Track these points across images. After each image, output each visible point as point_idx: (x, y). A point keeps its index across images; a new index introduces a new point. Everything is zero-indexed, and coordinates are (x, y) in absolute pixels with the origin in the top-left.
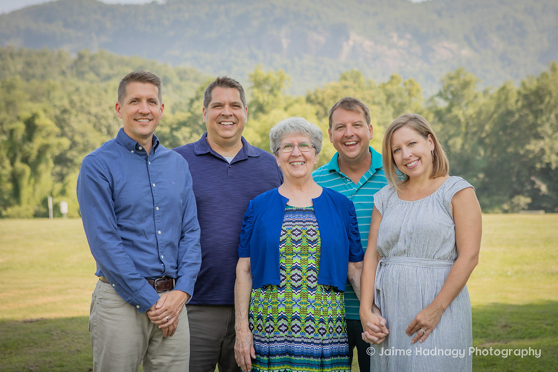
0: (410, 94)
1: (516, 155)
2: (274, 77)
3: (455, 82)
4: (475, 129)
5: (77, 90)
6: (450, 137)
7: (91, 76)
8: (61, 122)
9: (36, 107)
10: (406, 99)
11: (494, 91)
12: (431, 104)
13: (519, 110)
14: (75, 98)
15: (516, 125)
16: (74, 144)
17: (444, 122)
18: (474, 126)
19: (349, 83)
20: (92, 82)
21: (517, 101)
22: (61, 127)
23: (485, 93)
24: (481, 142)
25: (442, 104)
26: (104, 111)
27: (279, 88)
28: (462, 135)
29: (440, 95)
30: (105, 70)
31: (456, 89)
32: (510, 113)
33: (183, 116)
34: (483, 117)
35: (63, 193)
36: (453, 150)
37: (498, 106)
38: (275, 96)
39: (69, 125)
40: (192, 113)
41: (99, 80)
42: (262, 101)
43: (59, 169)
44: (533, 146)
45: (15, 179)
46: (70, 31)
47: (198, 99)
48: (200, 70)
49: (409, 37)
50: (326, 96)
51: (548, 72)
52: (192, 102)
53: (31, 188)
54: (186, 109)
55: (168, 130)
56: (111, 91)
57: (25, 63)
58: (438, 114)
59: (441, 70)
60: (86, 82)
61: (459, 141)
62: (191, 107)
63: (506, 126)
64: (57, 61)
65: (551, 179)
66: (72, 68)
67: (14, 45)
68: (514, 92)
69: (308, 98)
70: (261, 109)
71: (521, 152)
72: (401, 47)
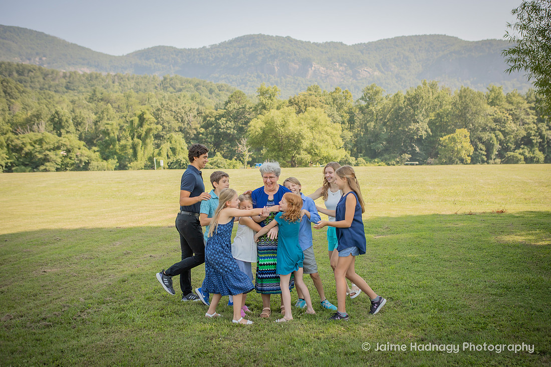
0: (346, 98)
1: (404, 131)
2: (271, 90)
3: (371, 91)
5: (164, 97)
6: (368, 122)
7: (171, 89)
8: (157, 116)
9: (144, 108)
10: (344, 101)
11: (391, 97)
12: (357, 104)
13: (405, 107)
14: (164, 102)
15: (404, 114)
16: (164, 128)
17: (364, 114)
18: (381, 115)
19: (312, 92)
20: (171, 93)
21: (404, 102)
22: (157, 119)
23: (387, 97)
24: (385, 124)
25: (364, 104)
26: (179, 109)
27: (274, 96)
28: (374, 121)
30: (178, 86)
31: (371, 95)
32: (401, 108)
33: (221, 112)
34: (386, 111)
35: (159, 154)
36: (369, 129)
37: (394, 104)
38: (272, 100)
39: (161, 117)
40: (226, 109)
41: (175, 91)
42: (264, 103)
43: (156, 141)
44: (413, 126)
45: (134, 147)
46: (159, 64)
47: (229, 102)
48: (229, 85)
49: (345, 64)
50: (299, 100)
51: (421, 85)
52: (227, 103)
53: (142, 152)
54: (223, 108)
55: (214, 119)
56: (182, 98)
57: (135, 82)
58: (361, 109)
59: (363, 83)
60: (168, 93)
61: (372, 124)
62: (226, 106)
63: (398, 116)
64: (152, 81)
65: (422, 144)
66: (160, 85)
67: (129, 72)
68: (403, 96)
69: (290, 101)
70: (264, 107)
71: (406, 130)
72: (341, 70)
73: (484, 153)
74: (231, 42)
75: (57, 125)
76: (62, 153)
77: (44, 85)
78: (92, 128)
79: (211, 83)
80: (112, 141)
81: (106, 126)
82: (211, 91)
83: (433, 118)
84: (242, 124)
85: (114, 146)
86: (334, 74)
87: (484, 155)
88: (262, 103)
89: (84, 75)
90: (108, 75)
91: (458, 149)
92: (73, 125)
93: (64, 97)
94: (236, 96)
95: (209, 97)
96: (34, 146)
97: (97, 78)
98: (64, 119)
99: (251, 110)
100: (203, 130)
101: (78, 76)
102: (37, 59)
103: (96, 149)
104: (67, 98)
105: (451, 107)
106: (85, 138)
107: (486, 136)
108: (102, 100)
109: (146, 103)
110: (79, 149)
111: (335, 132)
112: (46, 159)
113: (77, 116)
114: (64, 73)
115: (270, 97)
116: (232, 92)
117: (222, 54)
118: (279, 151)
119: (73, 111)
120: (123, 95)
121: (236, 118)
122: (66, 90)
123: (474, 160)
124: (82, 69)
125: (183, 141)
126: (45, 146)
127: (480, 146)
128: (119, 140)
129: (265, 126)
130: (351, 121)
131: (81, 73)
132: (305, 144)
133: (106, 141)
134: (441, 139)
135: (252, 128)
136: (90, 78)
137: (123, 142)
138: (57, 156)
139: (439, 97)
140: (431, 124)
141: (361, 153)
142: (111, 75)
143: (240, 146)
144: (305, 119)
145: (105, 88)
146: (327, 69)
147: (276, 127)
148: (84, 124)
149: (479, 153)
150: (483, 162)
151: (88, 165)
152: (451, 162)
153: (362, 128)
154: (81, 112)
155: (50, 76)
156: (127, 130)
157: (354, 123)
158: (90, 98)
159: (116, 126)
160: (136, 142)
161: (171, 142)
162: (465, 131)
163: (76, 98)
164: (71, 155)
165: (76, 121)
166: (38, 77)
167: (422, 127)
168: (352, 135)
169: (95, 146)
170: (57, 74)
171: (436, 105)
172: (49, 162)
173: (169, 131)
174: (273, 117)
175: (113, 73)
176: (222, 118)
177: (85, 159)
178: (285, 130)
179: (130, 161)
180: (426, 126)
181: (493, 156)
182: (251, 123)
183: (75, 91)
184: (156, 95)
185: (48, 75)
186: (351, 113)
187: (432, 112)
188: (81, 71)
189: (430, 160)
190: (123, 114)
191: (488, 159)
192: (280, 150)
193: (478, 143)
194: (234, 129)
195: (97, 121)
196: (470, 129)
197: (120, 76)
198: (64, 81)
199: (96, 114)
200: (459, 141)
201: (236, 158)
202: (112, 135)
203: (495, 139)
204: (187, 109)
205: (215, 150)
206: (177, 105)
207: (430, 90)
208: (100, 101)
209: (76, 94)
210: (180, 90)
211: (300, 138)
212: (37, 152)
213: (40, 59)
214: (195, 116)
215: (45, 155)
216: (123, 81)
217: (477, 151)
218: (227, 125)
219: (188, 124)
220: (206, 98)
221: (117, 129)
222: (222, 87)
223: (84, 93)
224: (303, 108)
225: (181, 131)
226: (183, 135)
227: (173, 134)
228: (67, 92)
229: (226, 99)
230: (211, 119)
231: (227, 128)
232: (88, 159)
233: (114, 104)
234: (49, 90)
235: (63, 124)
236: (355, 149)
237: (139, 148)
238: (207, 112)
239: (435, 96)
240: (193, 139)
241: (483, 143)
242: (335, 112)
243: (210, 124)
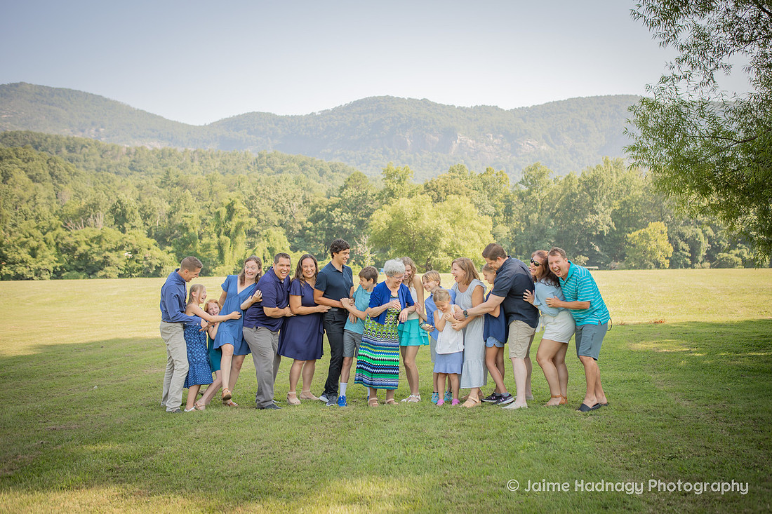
0: (500, 182)
1: (578, 225)
2: (401, 172)
3: (533, 173)
4: (548, 207)
5: (259, 181)
6: (530, 213)
7: (269, 170)
8: (250, 206)
9: (233, 195)
10: (497, 185)
11: (562, 179)
12: (515, 189)
13: (580, 192)
14: (260, 188)
15: (579, 202)
16: (259, 221)
17: (525, 202)
18: (547, 204)
19: (456, 174)
20: (269, 174)
21: (579, 186)
22: (250, 209)
23: (555, 180)
24: (552, 216)
25: (524, 189)
26: (279, 197)
27: (405, 179)
28: (538, 211)
29: (522, 182)
30: (278, 166)
31: (534, 178)
32: (574, 195)
33: (335, 200)
34: (554, 198)
36: (532, 223)
37: (565, 190)
38: (402, 184)
39: (255, 208)
40: (342, 197)
41: (274, 172)
42: (392, 189)
43: (249, 240)
44: (590, 219)
45: (220, 247)
46: (252, 136)
47: (346, 187)
48: (346, 163)
49: (501, 136)
50: (439, 184)
51: (602, 164)
52: (342, 189)
53: (231, 252)
54: (337, 194)
55: (325, 210)
56: (282, 181)
57: (221, 161)
58: (521, 196)
59: (526, 161)
60: (265, 174)
61: (536, 216)
62: (341, 192)
63: (571, 205)
64: (243, 159)
65: (603, 243)
66: (254, 164)
67: (212, 147)
68: (577, 178)
69: (426, 186)
70: (392, 194)
71: (582, 223)
72: (495, 143)
73: (687, 254)
74: (349, 107)
75: (120, 218)
76: (126, 254)
77: (101, 165)
78: (164, 222)
79: (321, 161)
80: (192, 240)
81: (184, 219)
82: (321, 173)
83: (617, 208)
84: (363, 216)
85: (194, 245)
86: (486, 149)
87: (687, 257)
88: (389, 189)
89: (153, 152)
90: (186, 151)
91: (651, 248)
92: (140, 218)
93: (128, 180)
94: (355, 180)
95: (319, 179)
96: (90, 246)
97: (170, 155)
98: (129, 209)
99: (374, 197)
100: (310, 224)
101: (146, 153)
102: (93, 131)
103: (170, 249)
104: (132, 181)
105: (641, 193)
106: (155, 234)
107: (689, 231)
108: (177, 184)
109: (236, 188)
110: (149, 249)
111: (483, 227)
112: (106, 263)
113: (146, 206)
114: (127, 148)
115: (400, 181)
116: (349, 174)
117: (336, 123)
118: (410, 252)
119: (140, 199)
120: (204, 177)
121: (355, 208)
122: (130, 171)
123: (674, 264)
124: (152, 143)
125: (285, 239)
126: (105, 245)
127: (682, 244)
128: (200, 238)
129: (391, 219)
130: (508, 212)
131: (150, 148)
132: (444, 243)
133: (183, 240)
134: (628, 235)
135: (375, 222)
136: (162, 155)
137: (206, 240)
138: (121, 259)
139: (625, 180)
140: (615, 215)
141: (521, 254)
142: (189, 151)
143: (359, 245)
144: (444, 210)
145: (182, 169)
146: (477, 141)
147: (406, 220)
148: (155, 216)
149: (681, 254)
150: (686, 266)
151: (160, 271)
152: (643, 266)
153: (522, 222)
154: (150, 201)
155: (109, 153)
156: (212, 225)
157: (511, 215)
158: (162, 182)
159: (196, 219)
160: (223, 241)
161: (268, 240)
162: (661, 226)
163: (144, 182)
164: (138, 256)
165: (143, 212)
166: (93, 154)
167: (603, 220)
168: (509, 231)
169: (170, 245)
170: (118, 151)
171: (621, 191)
172: (109, 265)
173: (266, 226)
174: (402, 207)
175: (191, 149)
176: (336, 209)
177: (155, 262)
178: (417, 225)
179: (215, 265)
180: (608, 218)
181: (700, 259)
182: (374, 215)
183: (142, 173)
184: (249, 178)
185: (106, 151)
186: (507, 201)
187: (616, 200)
188: (150, 146)
189: (613, 264)
190: (205, 203)
191: (693, 263)
192: (411, 250)
193: (679, 241)
194: (352, 223)
195: (171, 213)
196: (668, 222)
197: (201, 152)
198: (127, 160)
199: (170, 202)
200: (653, 238)
201: (354, 261)
202: (191, 231)
203: (701, 235)
204: (290, 197)
205: (326, 251)
206: (276, 191)
207: (614, 171)
208: (175, 185)
209: (142, 176)
210: (280, 171)
211: (438, 235)
212: (94, 253)
213: (97, 130)
214: (301, 206)
215: (105, 257)
216: (205, 159)
217: (678, 251)
218: (343, 217)
219: (291, 216)
220: (314, 182)
221: (198, 223)
222: (336, 166)
223: (153, 176)
224: (443, 194)
225: (281, 225)
226: (285, 230)
227: (272, 229)
228: (131, 174)
229: (341, 184)
230: (322, 210)
231: (343, 222)
232: (160, 262)
233: (193, 190)
234: (108, 171)
235: (127, 216)
236: (513, 250)
237: (227, 248)
238: (317, 200)
239: (620, 178)
240: (297, 236)
241: (686, 241)
242: (486, 200)
243: (321, 217)
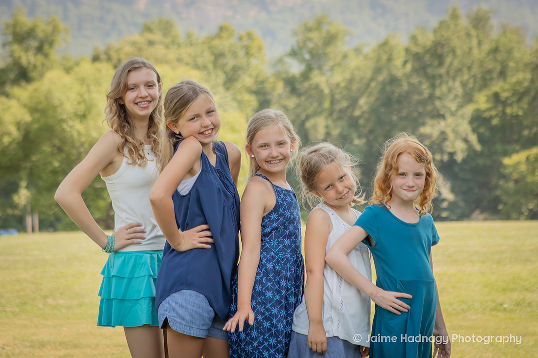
0: (248, 54)
3: (315, 35)
4: (344, 104)
6: (308, 117)
10: (242, 60)
11: (370, 45)
12: (279, 68)
13: (408, 76)
15: (404, 97)
17: (299, 95)
18: (343, 99)
19: (157, 37)
21: (405, 63)
23: (358, 51)
24: (353, 123)
25: (295, 68)
27: (51, 44)
28: (325, 114)
29: (294, 54)
31: (316, 45)
32: (393, 80)
34: (355, 87)
37: (377, 71)
38: (46, 55)
42: (24, 63)
44: (431, 128)
50: (122, 56)
51: (448, 20)
58: (292, 85)
63: (390, 100)
65: (456, 177)
70: (24, 74)
83: (484, 107)
88: (17, 65)
105: (529, 76)
115: (41, 48)
134: (506, 161)
139: (495, 50)
140: (478, 120)
167: (454, 131)
171: (490, 72)
180: (465, 127)
187: (481, 90)
207: (473, 33)
239: (486, 47)
